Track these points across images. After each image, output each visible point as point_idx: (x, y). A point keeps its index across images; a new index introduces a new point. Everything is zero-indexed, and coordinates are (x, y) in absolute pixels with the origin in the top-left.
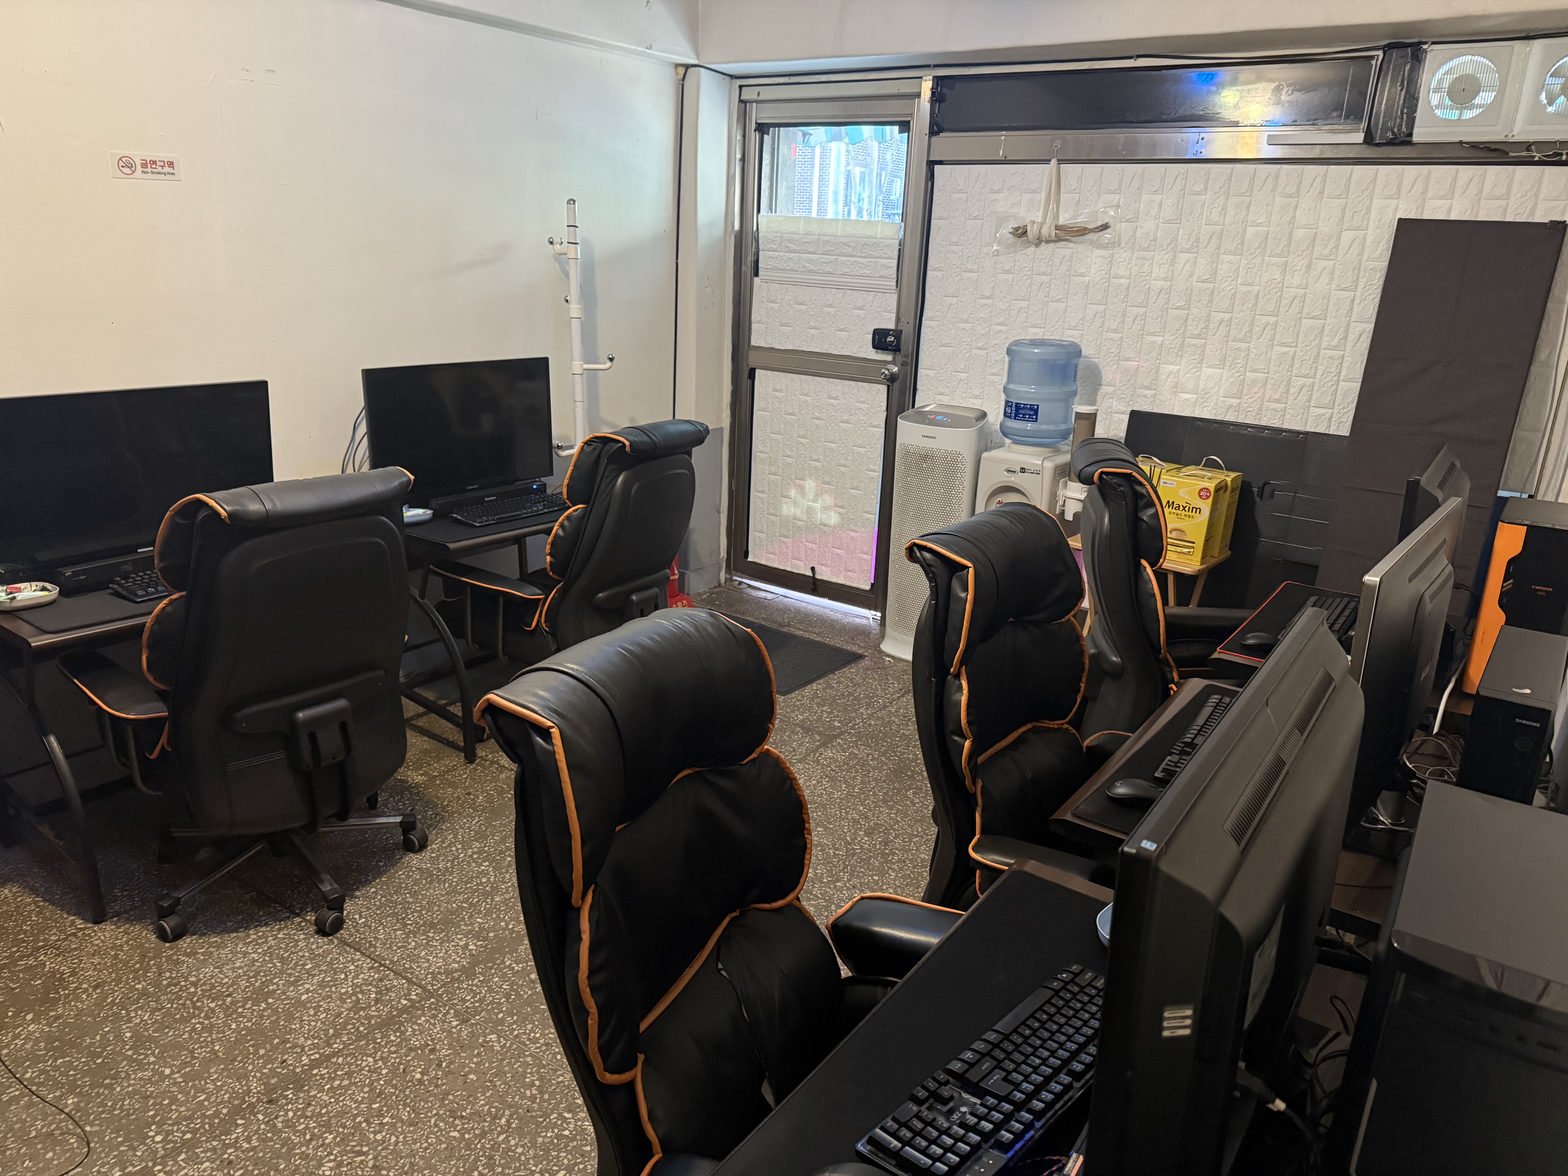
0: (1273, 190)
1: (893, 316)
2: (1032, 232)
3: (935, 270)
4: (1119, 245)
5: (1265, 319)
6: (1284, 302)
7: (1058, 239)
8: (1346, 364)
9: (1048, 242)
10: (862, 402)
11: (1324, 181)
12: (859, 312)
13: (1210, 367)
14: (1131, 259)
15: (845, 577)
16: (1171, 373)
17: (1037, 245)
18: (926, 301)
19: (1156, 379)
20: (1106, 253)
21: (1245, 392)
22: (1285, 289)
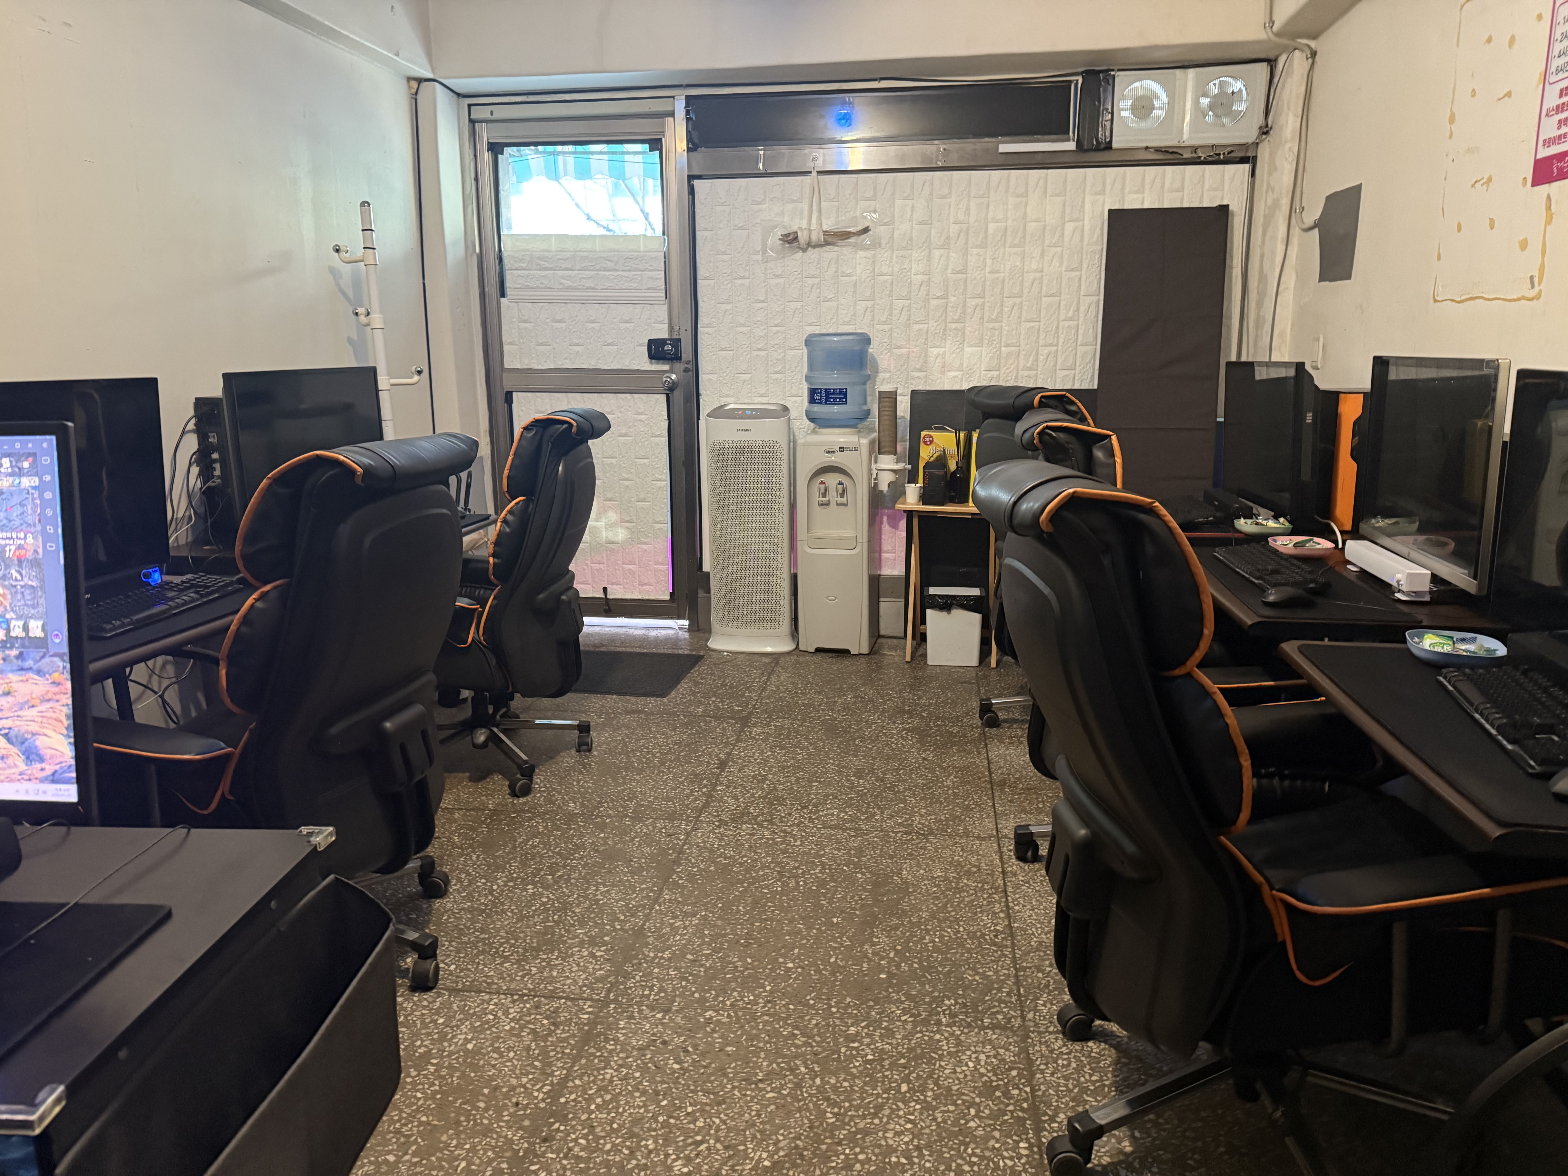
0: (1007, 192)
1: (666, 326)
2: (803, 237)
3: (705, 279)
4: (880, 246)
5: (1011, 301)
6: (1026, 284)
7: (827, 243)
8: (1081, 331)
9: (814, 247)
10: (641, 414)
11: (1046, 182)
12: (627, 325)
13: (971, 346)
14: (891, 258)
15: (640, 592)
16: (939, 354)
17: (804, 250)
18: (700, 309)
19: (926, 362)
20: (868, 254)
21: (1002, 365)
22: (1025, 274)
